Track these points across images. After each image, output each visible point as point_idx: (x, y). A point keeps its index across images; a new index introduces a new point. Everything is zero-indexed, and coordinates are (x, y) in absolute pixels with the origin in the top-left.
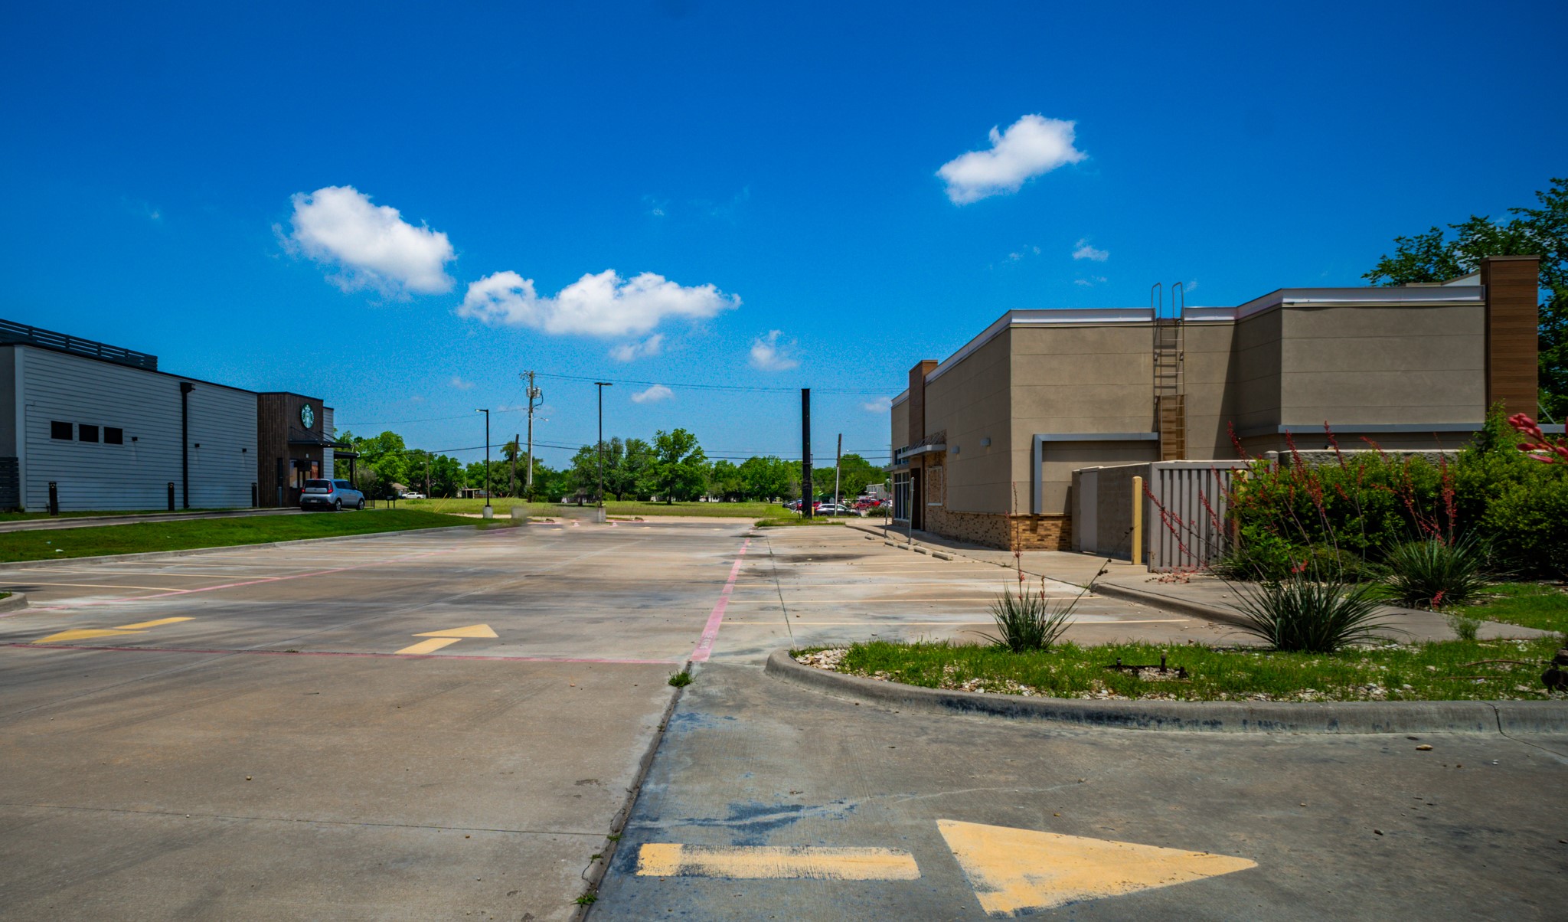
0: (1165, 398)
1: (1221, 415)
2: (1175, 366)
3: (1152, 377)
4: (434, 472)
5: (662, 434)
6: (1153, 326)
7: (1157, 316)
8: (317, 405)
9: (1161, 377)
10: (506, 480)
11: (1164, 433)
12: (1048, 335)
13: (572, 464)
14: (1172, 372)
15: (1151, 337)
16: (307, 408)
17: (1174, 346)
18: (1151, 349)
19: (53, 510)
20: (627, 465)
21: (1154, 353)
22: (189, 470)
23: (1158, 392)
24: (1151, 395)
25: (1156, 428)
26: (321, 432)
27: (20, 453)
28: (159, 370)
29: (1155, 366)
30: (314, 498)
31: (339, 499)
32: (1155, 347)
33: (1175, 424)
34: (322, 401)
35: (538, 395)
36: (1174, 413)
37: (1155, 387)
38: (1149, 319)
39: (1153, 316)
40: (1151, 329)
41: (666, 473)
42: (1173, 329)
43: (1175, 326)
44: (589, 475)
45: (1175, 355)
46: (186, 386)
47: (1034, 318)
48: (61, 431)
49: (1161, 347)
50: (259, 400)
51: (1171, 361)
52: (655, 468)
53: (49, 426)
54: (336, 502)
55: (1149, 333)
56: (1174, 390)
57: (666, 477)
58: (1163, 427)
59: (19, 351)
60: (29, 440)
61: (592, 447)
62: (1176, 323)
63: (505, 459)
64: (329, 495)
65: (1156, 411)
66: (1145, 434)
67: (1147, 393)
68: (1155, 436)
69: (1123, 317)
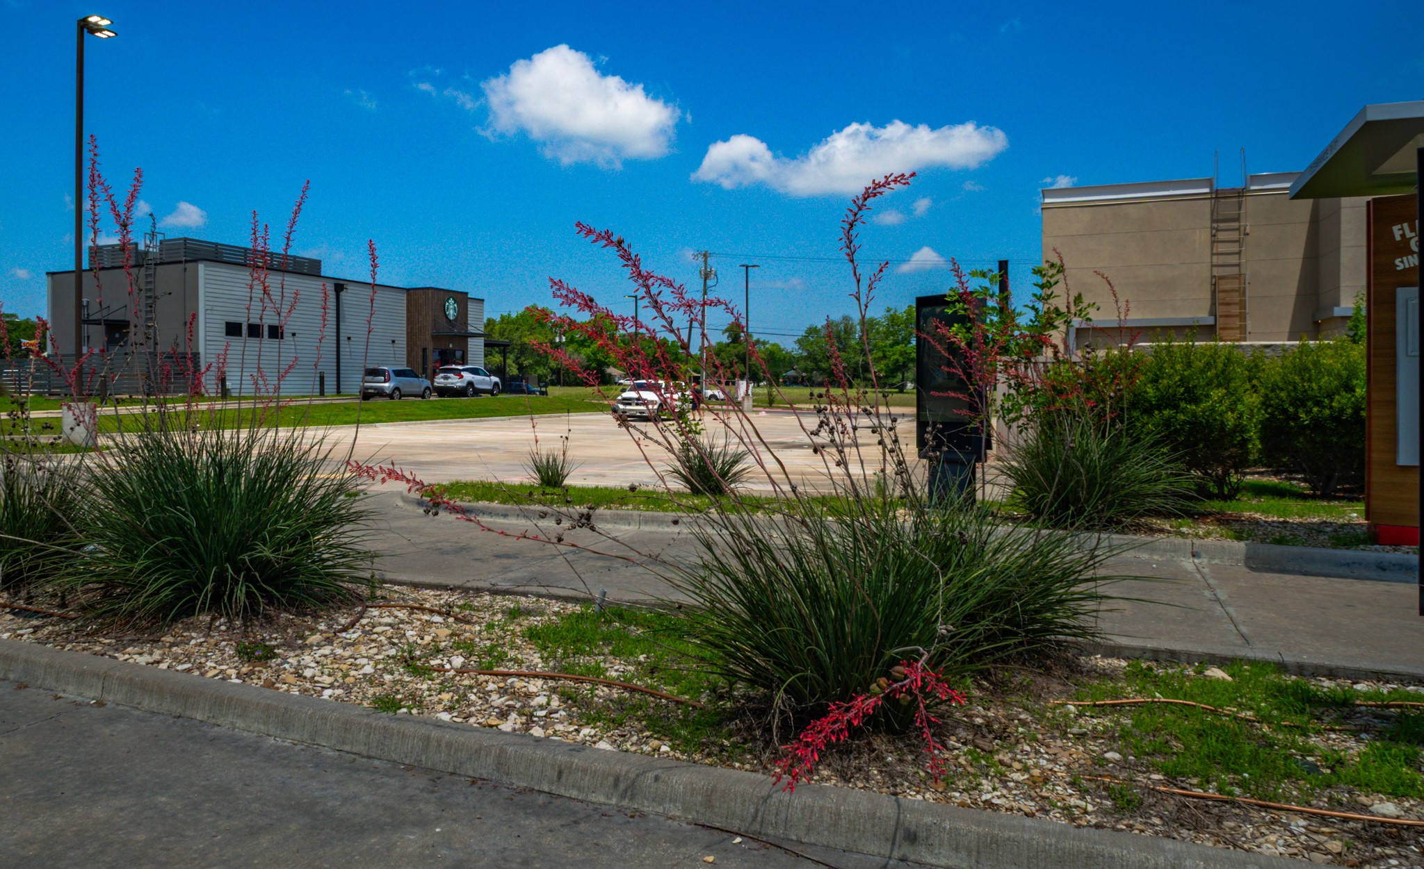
0: (1221, 278)
1: (1298, 295)
2: (1238, 241)
3: (1209, 253)
4: (654, 356)
5: (892, 312)
6: (1211, 198)
7: (1215, 188)
8: (462, 298)
9: (1218, 254)
10: (728, 365)
11: (1221, 316)
12: (1085, 215)
13: (796, 347)
14: (1234, 248)
15: (1208, 210)
16: (451, 301)
17: (1238, 219)
18: (1209, 224)
19: (225, 394)
20: (858, 347)
21: (1212, 228)
22: (341, 361)
23: (1217, 272)
24: (1209, 275)
25: (1213, 313)
26: (466, 324)
27: (202, 350)
28: (322, 274)
29: (1213, 242)
30: (371, 388)
31: (397, 389)
32: (1213, 221)
33: (1238, 307)
34: (467, 293)
35: (712, 276)
36: (1237, 294)
37: (1213, 266)
38: (1207, 190)
39: (1211, 186)
40: (1209, 201)
41: (896, 357)
42: (1236, 200)
43: (1239, 197)
44: (815, 359)
45: (1238, 229)
46: (339, 287)
47: (1069, 197)
48: (233, 329)
49: (1218, 221)
50: (408, 295)
51: (1234, 235)
52: (884, 351)
53: (224, 326)
54: (393, 392)
55: (1206, 206)
56: (1237, 268)
57: (897, 361)
58: (1220, 310)
59: (201, 266)
60: (208, 338)
61: (819, 327)
62: (1241, 194)
63: (728, 341)
64: (387, 385)
65: (1214, 293)
66: (1202, 318)
67: (1202, 271)
68: (1211, 321)
69: (1174, 189)
